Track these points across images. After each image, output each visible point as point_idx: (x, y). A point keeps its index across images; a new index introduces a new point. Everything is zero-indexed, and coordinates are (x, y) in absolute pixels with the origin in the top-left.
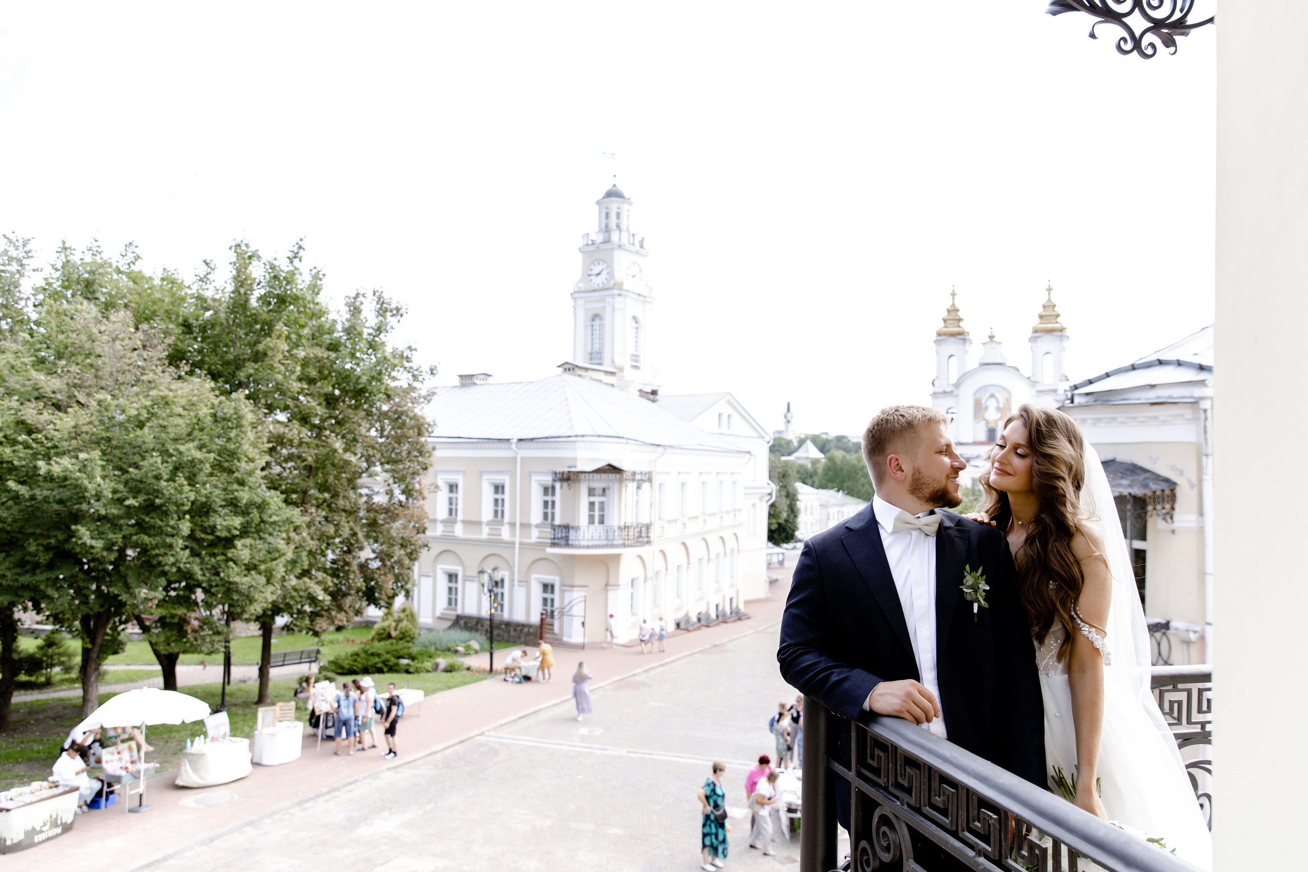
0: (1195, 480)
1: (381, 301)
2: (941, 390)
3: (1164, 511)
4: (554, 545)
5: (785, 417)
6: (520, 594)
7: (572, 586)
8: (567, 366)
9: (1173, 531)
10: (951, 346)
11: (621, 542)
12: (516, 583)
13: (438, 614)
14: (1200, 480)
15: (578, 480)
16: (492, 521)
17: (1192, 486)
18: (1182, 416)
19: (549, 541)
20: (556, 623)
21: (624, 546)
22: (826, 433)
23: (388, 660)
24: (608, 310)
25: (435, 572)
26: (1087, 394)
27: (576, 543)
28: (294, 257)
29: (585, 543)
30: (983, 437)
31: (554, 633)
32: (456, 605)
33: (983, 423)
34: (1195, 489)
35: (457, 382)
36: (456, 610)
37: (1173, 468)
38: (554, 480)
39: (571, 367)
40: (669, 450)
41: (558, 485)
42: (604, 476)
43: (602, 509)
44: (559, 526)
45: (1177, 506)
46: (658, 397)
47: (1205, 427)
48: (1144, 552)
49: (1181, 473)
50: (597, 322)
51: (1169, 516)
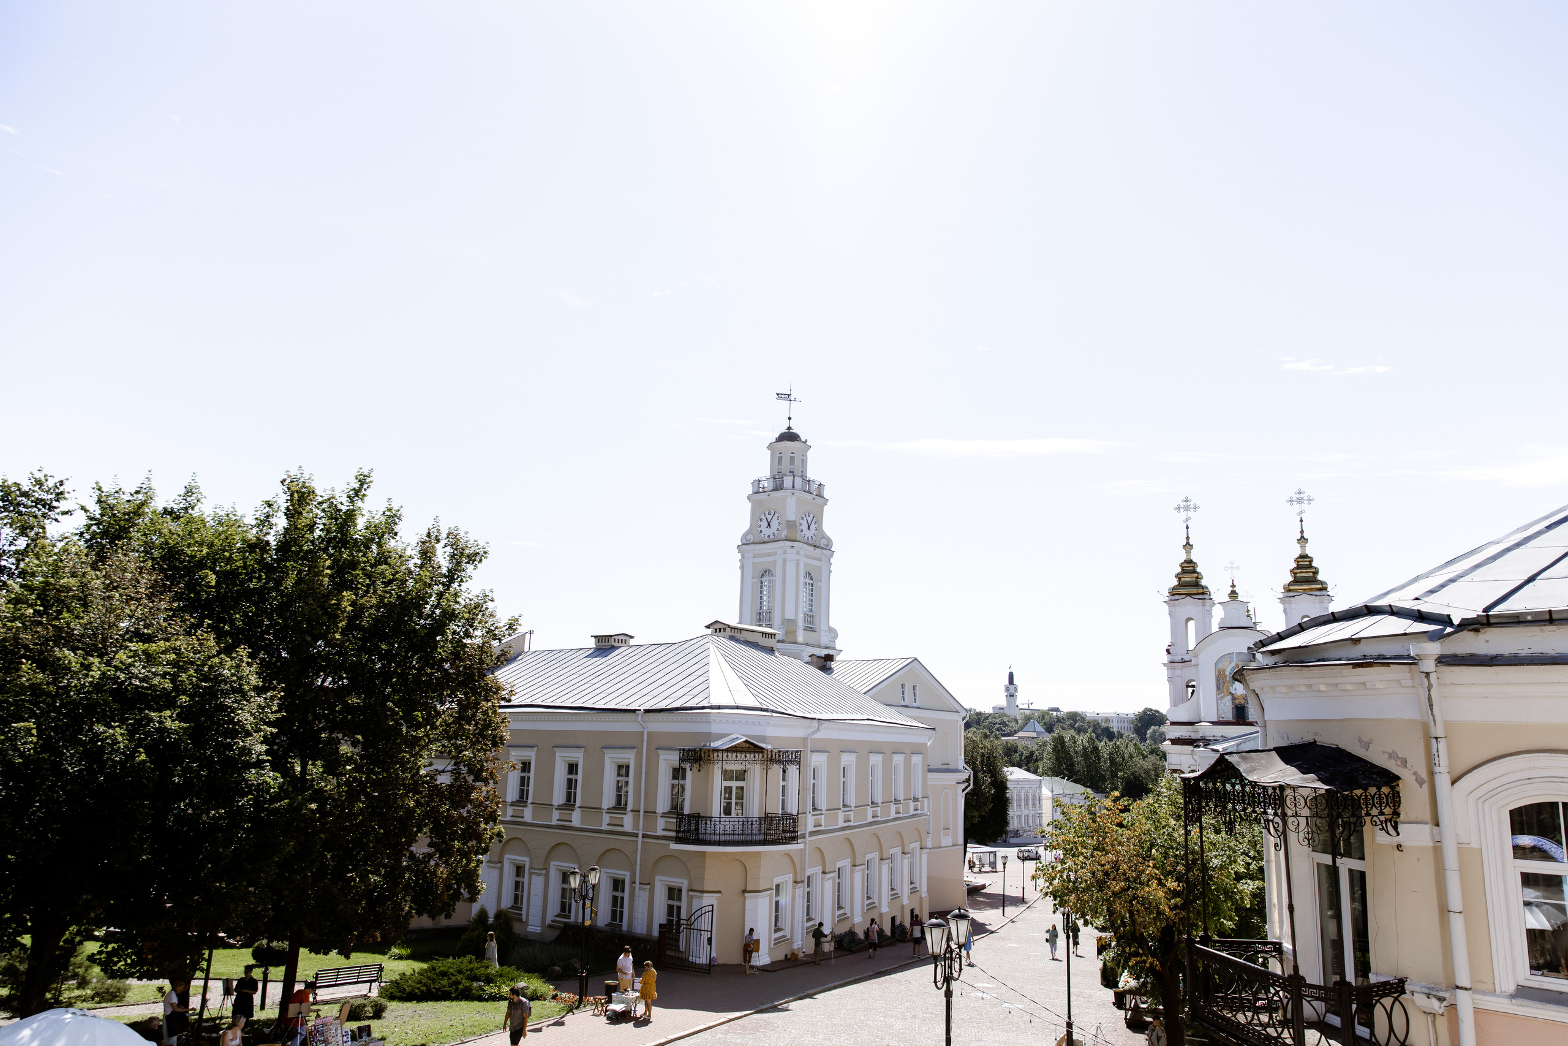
0: (1424, 774)
1: (454, 545)
2: (1178, 658)
3: (1382, 818)
4: (679, 840)
5: (1007, 689)
6: (642, 896)
7: (703, 892)
8: (717, 626)
9: (1399, 847)
10: (1189, 606)
11: (762, 837)
12: (637, 885)
13: (548, 922)
14: (1432, 774)
15: (710, 761)
16: (614, 808)
17: (1421, 783)
18: (1399, 681)
19: (674, 834)
20: (682, 937)
21: (765, 843)
22: (1057, 710)
23: (459, 983)
24: (779, 564)
25: (547, 869)
26: (1273, 653)
27: (708, 837)
28: (357, 494)
29: (716, 838)
30: (1229, 716)
31: (679, 951)
32: (570, 912)
33: (1228, 700)
34: (1426, 786)
35: (592, 643)
36: (569, 917)
37: (1392, 756)
38: (682, 760)
39: (722, 626)
40: (826, 724)
41: (688, 766)
42: (741, 756)
43: (740, 797)
44: (688, 815)
45: (1402, 810)
46: (833, 665)
47: (1430, 698)
48: (1362, 874)
49: (1404, 763)
50: (766, 578)
51: (1393, 822)
